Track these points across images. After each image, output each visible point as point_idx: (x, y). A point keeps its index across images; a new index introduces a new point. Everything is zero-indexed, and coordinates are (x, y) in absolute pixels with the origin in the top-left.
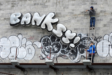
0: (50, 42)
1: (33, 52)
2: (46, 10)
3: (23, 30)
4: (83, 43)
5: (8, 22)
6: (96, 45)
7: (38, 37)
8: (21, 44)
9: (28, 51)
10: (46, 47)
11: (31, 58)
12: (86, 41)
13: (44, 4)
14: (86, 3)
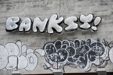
0: (55, 49)
1: (36, 61)
2: (48, 12)
3: (22, 36)
4: (93, 49)
5: (3, 27)
6: (109, 51)
7: (41, 43)
8: (20, 52)
9: (30, 60)
10: (51, 55)
11: (34, 68)
12: (97, 47)
13: (46, 6)
14: (95, 3)
